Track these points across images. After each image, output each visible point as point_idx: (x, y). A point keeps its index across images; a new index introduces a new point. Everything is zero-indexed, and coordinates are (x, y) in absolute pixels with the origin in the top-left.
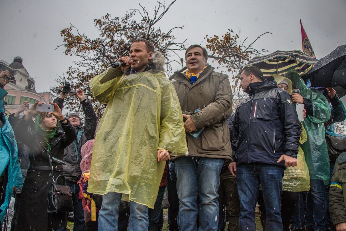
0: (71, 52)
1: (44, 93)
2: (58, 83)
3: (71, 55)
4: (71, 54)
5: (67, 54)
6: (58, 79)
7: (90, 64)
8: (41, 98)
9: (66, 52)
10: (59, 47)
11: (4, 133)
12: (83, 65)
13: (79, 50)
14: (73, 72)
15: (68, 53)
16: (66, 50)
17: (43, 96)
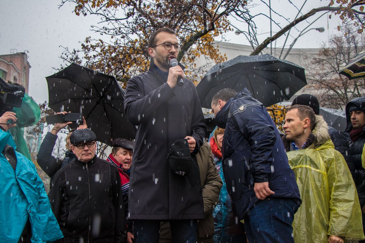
0: (85, 9)
1: (11, 56)
2: (65, 61)
3: (86, 14)
4: (84, 13)
5: (78, 13)
6: (64, 53)
7: (118, 29)
8: (8, 65)
9: (77, 11)
10: (64, 2)
11: (19, 177)
12: (107, 32)
13: (96, 3)
14: (94, 46)
15: (80, 12)
16: (76, 7)
17: (11, 62)
